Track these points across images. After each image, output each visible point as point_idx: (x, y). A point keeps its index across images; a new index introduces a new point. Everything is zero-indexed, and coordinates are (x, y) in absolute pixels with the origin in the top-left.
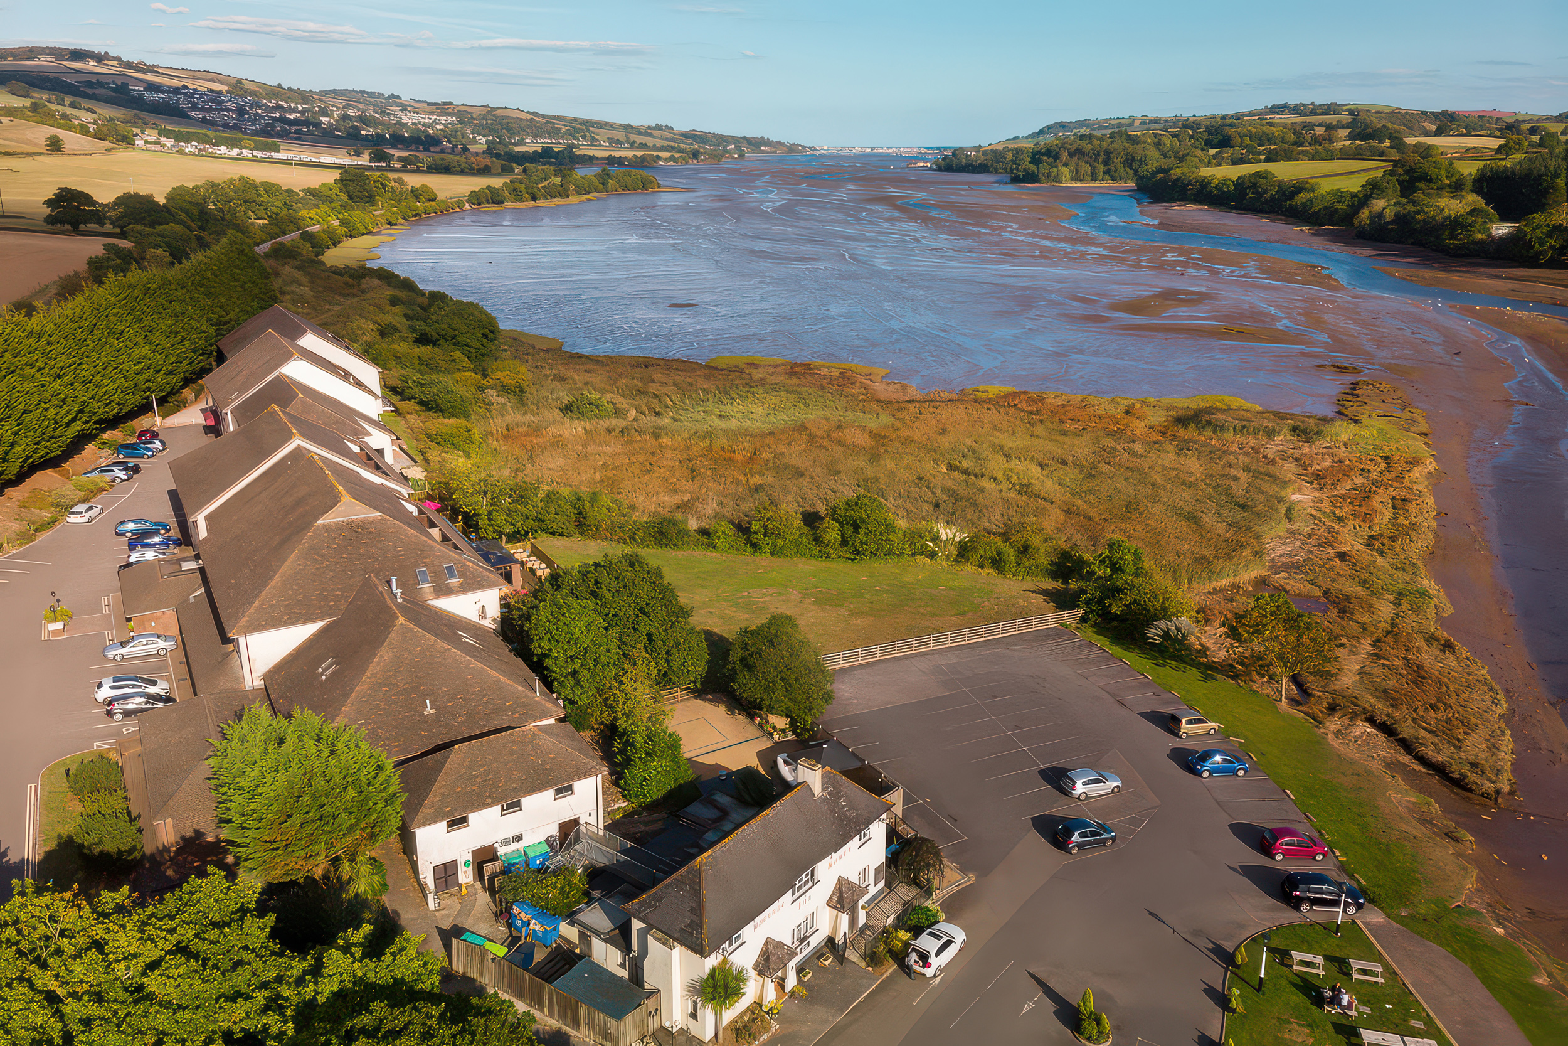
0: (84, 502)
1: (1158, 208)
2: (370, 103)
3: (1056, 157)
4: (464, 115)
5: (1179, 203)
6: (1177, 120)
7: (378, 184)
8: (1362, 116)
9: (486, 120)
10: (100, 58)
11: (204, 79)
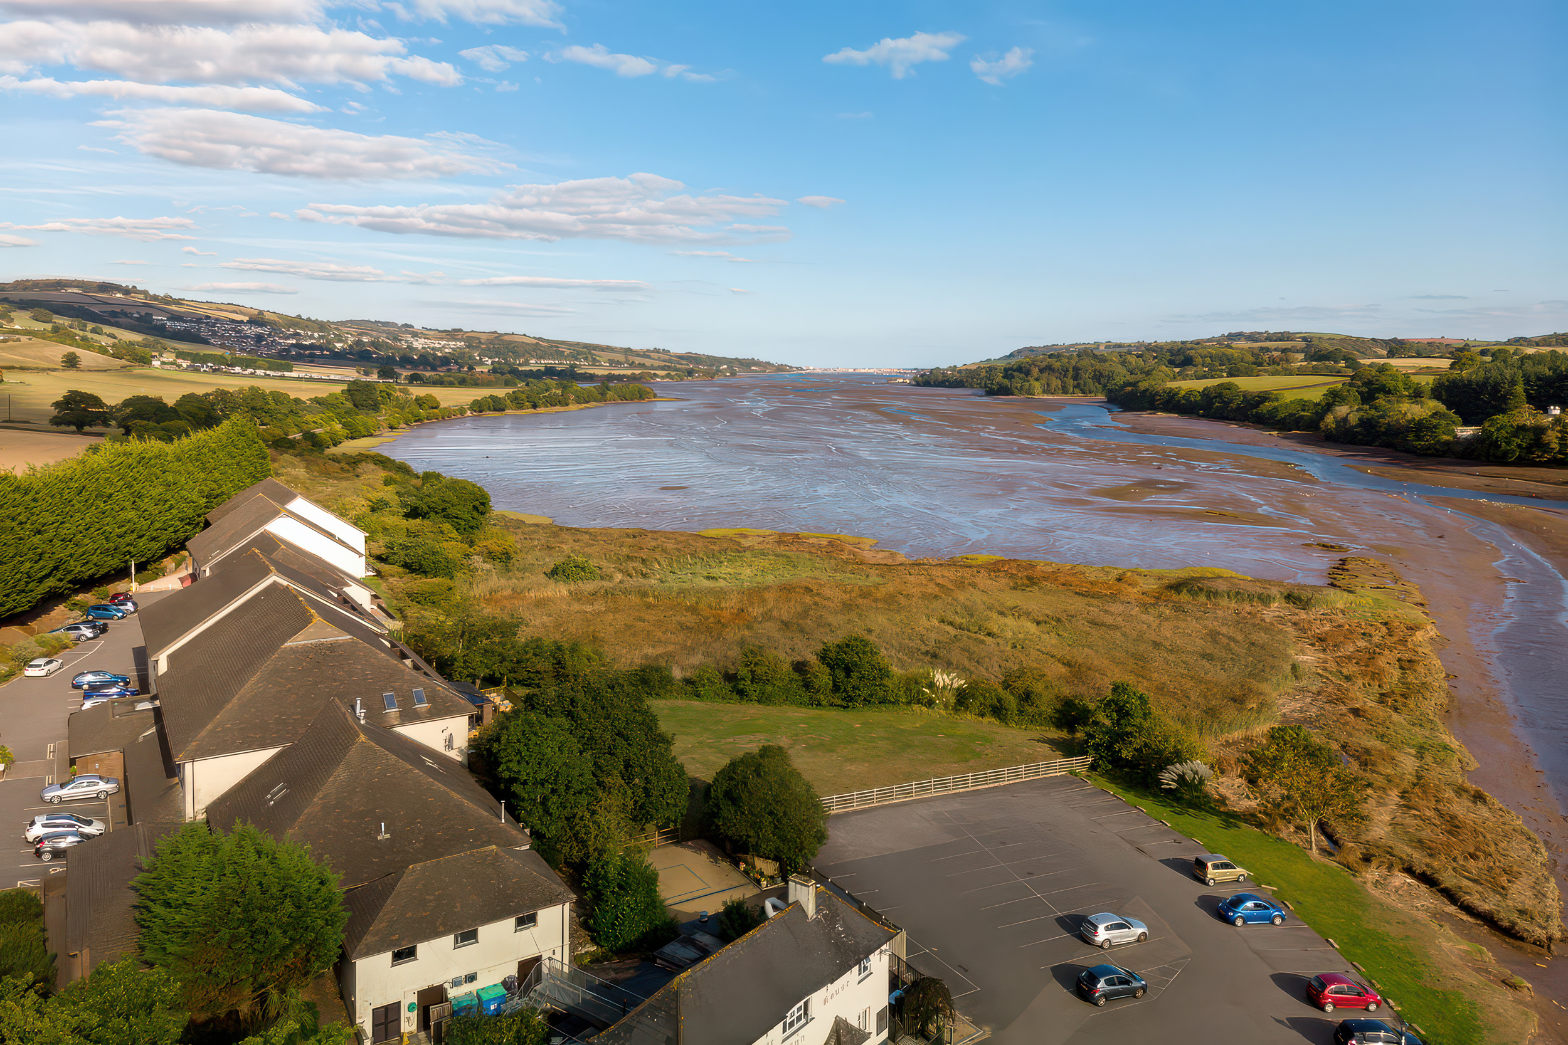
0: (45, 656)
1: (1129, 415)
2: (384, 332)
3: (1028, 373)
4: (472, 340)
5: (1149, 412)
6: (1139, 345)
7: (384, 394)
8: (1315, 342)
9: (494, 344)
10: (127, 291)
11: (227, 311)
